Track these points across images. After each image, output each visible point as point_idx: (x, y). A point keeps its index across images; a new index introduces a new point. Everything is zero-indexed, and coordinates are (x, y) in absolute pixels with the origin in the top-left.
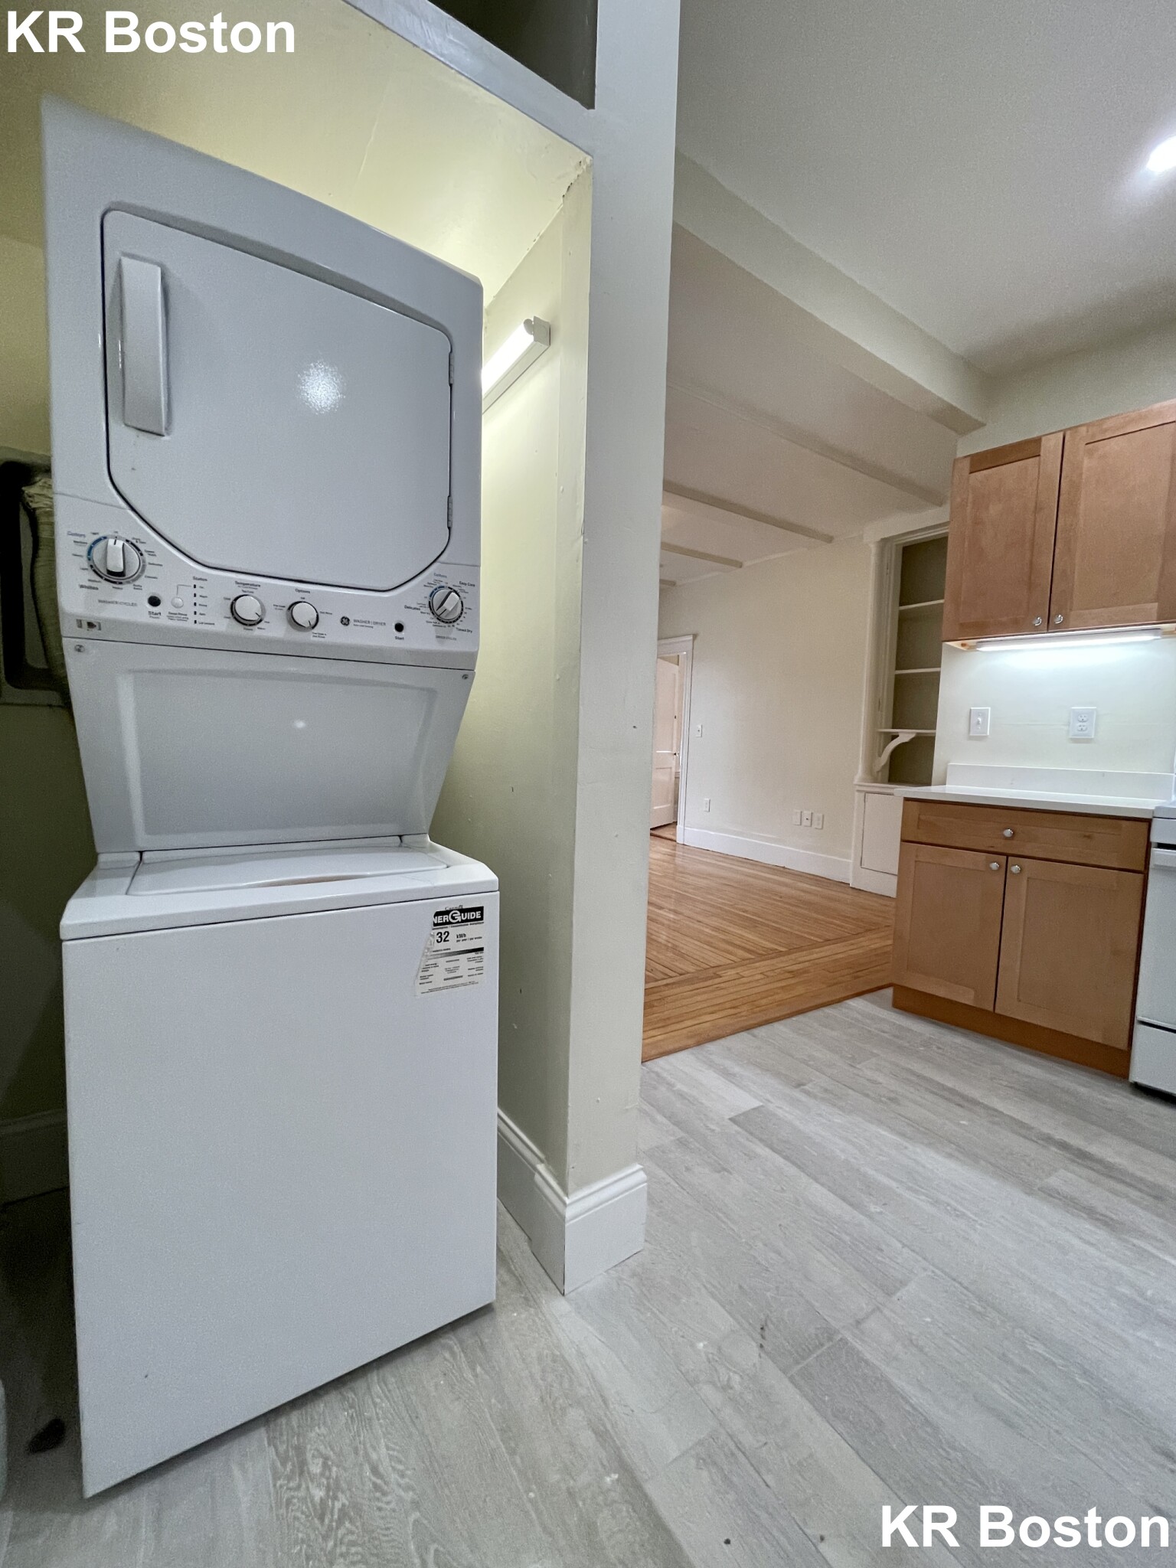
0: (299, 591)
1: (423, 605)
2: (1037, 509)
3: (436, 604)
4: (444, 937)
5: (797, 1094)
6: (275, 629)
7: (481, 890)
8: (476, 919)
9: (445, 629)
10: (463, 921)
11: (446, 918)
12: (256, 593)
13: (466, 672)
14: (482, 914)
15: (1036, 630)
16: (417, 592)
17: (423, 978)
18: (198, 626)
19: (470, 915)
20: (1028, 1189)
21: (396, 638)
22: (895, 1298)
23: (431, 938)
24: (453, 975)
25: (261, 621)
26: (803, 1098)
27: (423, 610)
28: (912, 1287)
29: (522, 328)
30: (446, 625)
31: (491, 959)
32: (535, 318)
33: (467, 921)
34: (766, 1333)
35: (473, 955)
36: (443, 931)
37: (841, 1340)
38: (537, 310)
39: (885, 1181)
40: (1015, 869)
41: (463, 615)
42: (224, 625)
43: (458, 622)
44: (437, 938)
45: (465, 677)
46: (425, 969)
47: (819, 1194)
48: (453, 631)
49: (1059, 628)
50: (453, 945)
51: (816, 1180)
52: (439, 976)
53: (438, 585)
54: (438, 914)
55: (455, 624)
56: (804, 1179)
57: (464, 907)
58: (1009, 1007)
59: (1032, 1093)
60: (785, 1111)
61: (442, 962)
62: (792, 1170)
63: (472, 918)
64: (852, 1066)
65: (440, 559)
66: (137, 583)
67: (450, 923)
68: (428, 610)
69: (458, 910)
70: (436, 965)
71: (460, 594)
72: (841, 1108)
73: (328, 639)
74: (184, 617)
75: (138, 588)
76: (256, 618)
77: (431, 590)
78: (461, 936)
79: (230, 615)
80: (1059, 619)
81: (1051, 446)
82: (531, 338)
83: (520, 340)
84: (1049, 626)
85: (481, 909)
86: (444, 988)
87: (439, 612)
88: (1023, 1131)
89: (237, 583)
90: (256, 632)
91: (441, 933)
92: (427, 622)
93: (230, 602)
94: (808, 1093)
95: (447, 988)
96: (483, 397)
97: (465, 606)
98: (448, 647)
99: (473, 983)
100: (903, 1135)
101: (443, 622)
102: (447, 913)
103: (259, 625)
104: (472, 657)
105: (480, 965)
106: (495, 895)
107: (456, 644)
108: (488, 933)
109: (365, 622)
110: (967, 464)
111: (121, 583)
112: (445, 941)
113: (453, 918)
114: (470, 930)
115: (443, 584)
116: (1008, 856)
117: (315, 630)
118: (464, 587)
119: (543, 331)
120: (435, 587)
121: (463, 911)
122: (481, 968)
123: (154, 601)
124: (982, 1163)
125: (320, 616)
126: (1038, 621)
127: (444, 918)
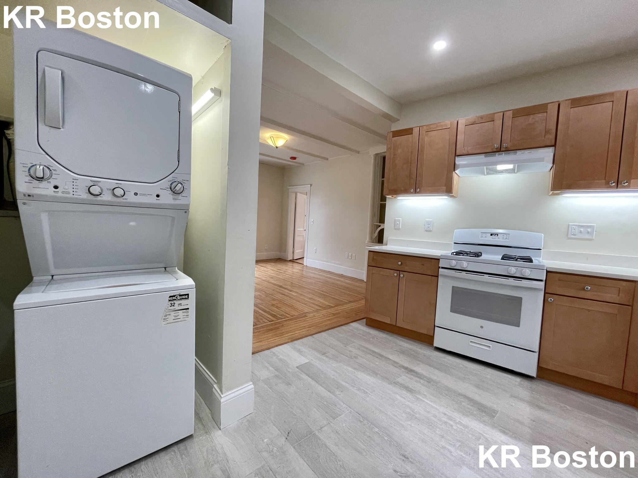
0: (117, 184)
1: (168, 188)
2: (412, 153)
3: (173, 187)
4: (173, 305)
5: (323, 357)
6: (107, 197)
7: (189, 288)
8: (186, 298)
9: (177, 196)
10: (180, 299)
11: (174, 298)
12: (99, 184)
13: (186, 211)
14: (188, 296)
15: (412, 193)
16: (166, 183)
17: (164, 319)
18: (74, 196)
19: (184, 297)
20: (390, 383)
21: (157, 200)
22: (336, 420)
23: (168, 305)
24: (176, 318)
25: (101, 194)
26: (325, 358)
27: (167, 189)
28: (342, 416)
29: (209, 91)
30: (177, 195)
31: (192, 312)
32: (214, 87)
33: (182, 299)
34: (289, 435)
35: (185, 311)
36: (173, 303)
37: (314, 434)
38: (215, 85)
39: (344, 384)
40: (402, 275)
41: (184, 191)
42: (85, 196)
43: (182, 193)
44: (170, 305)
45: (186, 212)
46: (166, 316)
47: (321, 390)
48: (180, 197)
49: (418, 193)
50: (177, 307)
51: (321, 385)
52: (171, 318)
53: (174, 181)
54: (170, 297)
55: (181, 194)
56: (317, 385)
57: (181, 294)
58: (400, 324)
59: (403, 352)
60: (317, 363)
61: (173, 314)
62: (313, 383)
63: (184, 298)
64: (345, 346)
65: (174, 172)
66: (49, 181)
67: (175, 300)
68: (170, 190)
69: (179, 295)
70: (170, 315)
71: (183, 184)
72: (337, 361)
73: (128, 200)
74: (69, 193)
75: (50, 182)
76: (99, 193)
77: (171, 183)
78: (180, 304)
79: (88, 192)
80: (418, 190)
81: (416, 131)
82: (213, 95)
83: (209, 95)
84: (416, 192)
85: (188, 295)
86: (173, 323)
87: (174, 190)
88: (395, 365)
89: (91, 181)
90: (99, 198)
91: (172, 303)
92: (169, 194)
93: (88, 188)
94: (327, 357)
95: (174, 322)
96: (192, 116)
97: (184, 188)
98: (178, 202)
99: (185, 320)
100: (354, 369)
101: (176, 194)
102: (174, 296)
103: (101, 196)
104: (188, 205)
105: (187, 314)
106: (194, 290)
107: (181, 201)
108: (191, 303)
109: (144, 194)
110: (391, 134)
111: (42, 181)
112: (173, 306)
113: (177, 298)
114: (183, 302)
115: (175, 181)
116: (400, 271)
117: (123, 197)
118: (184, 181)
119: (218, 92)
120: (172, 182)
121: (180, 295)
122: (188, 315)
123: (56, 187)
124: (379, 376)
125: (126, 192)
126: (412, 191)
127: (173, 298)
